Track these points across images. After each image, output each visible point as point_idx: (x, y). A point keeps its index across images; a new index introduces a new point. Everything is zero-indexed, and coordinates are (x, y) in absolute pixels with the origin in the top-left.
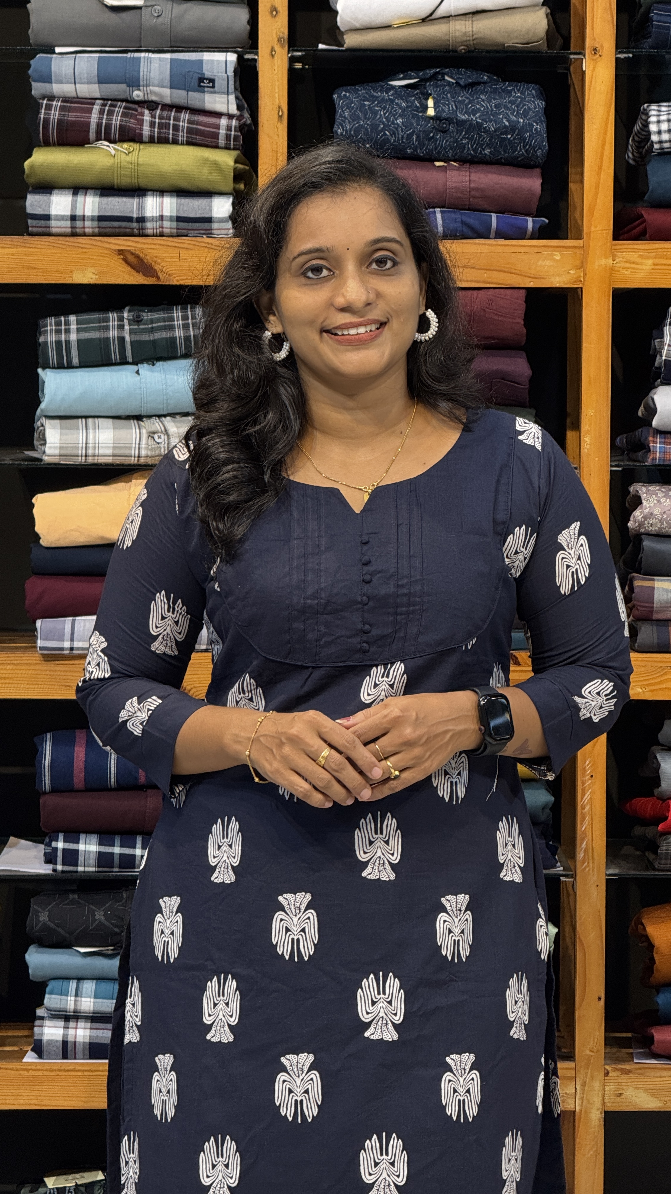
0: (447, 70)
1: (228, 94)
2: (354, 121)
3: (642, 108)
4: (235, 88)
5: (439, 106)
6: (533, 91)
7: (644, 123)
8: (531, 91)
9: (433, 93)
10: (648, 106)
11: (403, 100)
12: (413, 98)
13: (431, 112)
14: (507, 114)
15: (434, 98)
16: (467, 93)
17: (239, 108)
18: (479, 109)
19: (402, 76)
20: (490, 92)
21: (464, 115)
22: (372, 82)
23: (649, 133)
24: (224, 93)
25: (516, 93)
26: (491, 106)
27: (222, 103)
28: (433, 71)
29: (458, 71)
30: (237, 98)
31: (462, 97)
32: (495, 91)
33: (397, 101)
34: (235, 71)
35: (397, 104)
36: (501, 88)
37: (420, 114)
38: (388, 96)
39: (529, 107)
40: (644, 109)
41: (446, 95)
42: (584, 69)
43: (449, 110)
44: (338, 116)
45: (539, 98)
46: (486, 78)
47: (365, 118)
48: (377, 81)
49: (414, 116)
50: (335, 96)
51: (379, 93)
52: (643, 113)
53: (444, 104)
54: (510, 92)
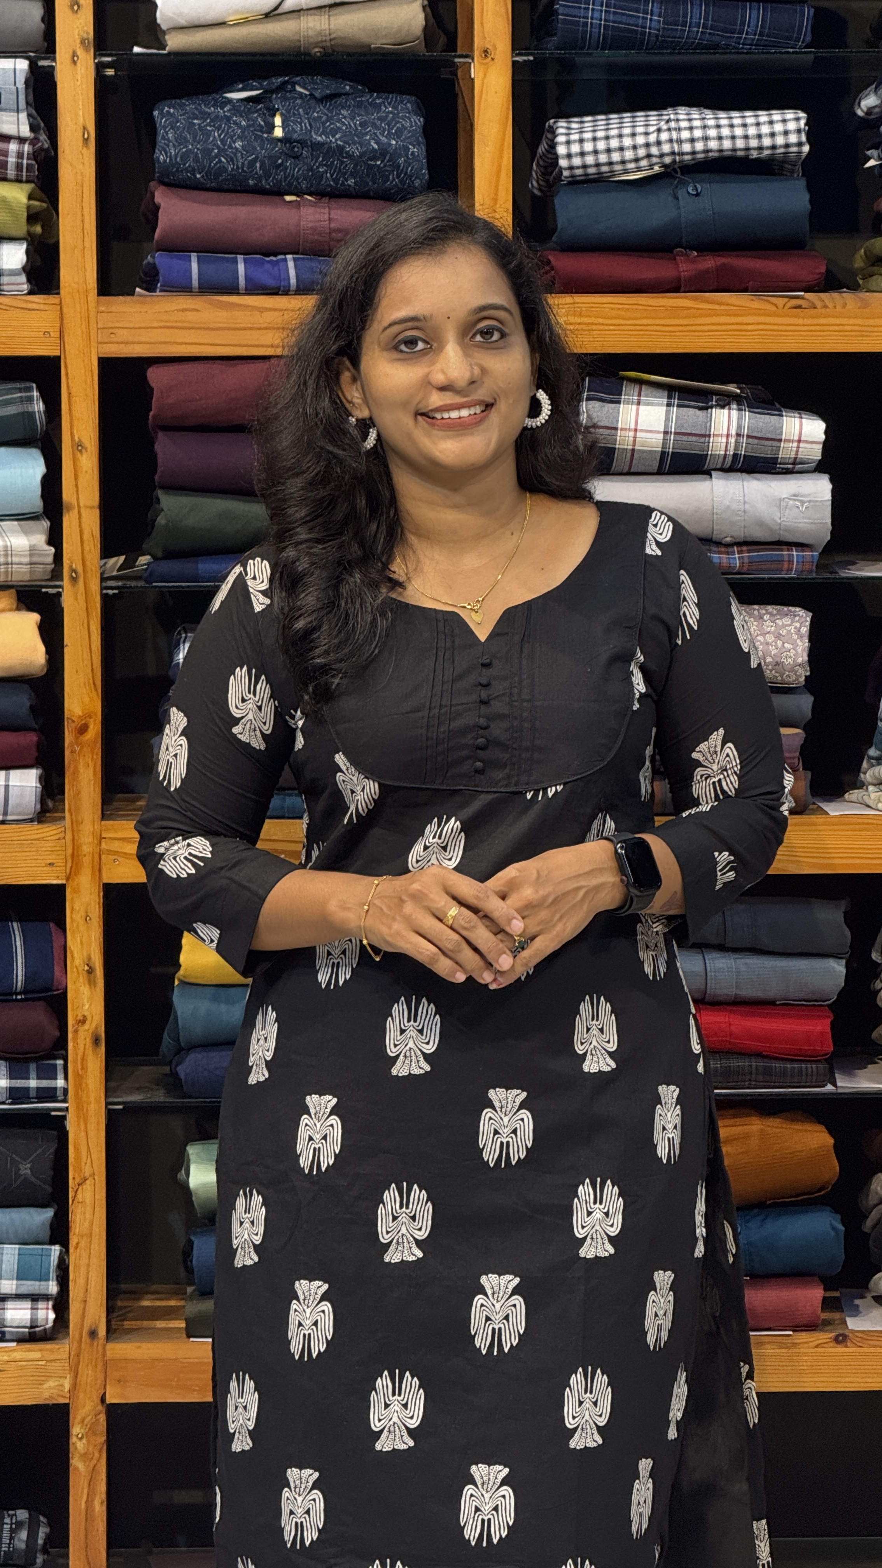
0: (298, 78)
1: (18, 111)
2: (180, 144)
3: (547, 124)
4: (27, 103)
5: (289, 125)
6: (409, 105)
7: (550, 143)
8: (405, 105)
9: (281, 107)
10: (555, 122)
11: (241, 116)
12: (256, 115)
13: (278, 132)
14: (375, 134)
15: (282, 115)
16: (324, 107)
17: (33, 128)
18: (339, 129)
19: (241, 86)
20: (354, 106)
21: (320, 136)
22: (203, 94)
23: (556, 157)
24: (13, 111)
25: (386, 108)
26: (355, 124)
27: (12, 123)
28: (280, 80)
29: (312, 79)
30: (29, 115)
31: (318, 112)
32: (359, 105)
33: (235, 118)
34: (27, 82)
35: (235, 123)
36: (368, 100)
37: (265, 135)
38: (224, 112)
39: (403, 125)
40: (549, 126)
41: (298, 110)
42: (472, 76)
43: (301, 129)
44: (159, 138)
45: (415, 114)
46: (348, 88)
47: (194, 141)
48: (208, 93)
49: (257, 137)
50: (156, 113)
51: (212, 109)
52: (548, 131)
53: (295, 122)
54: (380, 105)
